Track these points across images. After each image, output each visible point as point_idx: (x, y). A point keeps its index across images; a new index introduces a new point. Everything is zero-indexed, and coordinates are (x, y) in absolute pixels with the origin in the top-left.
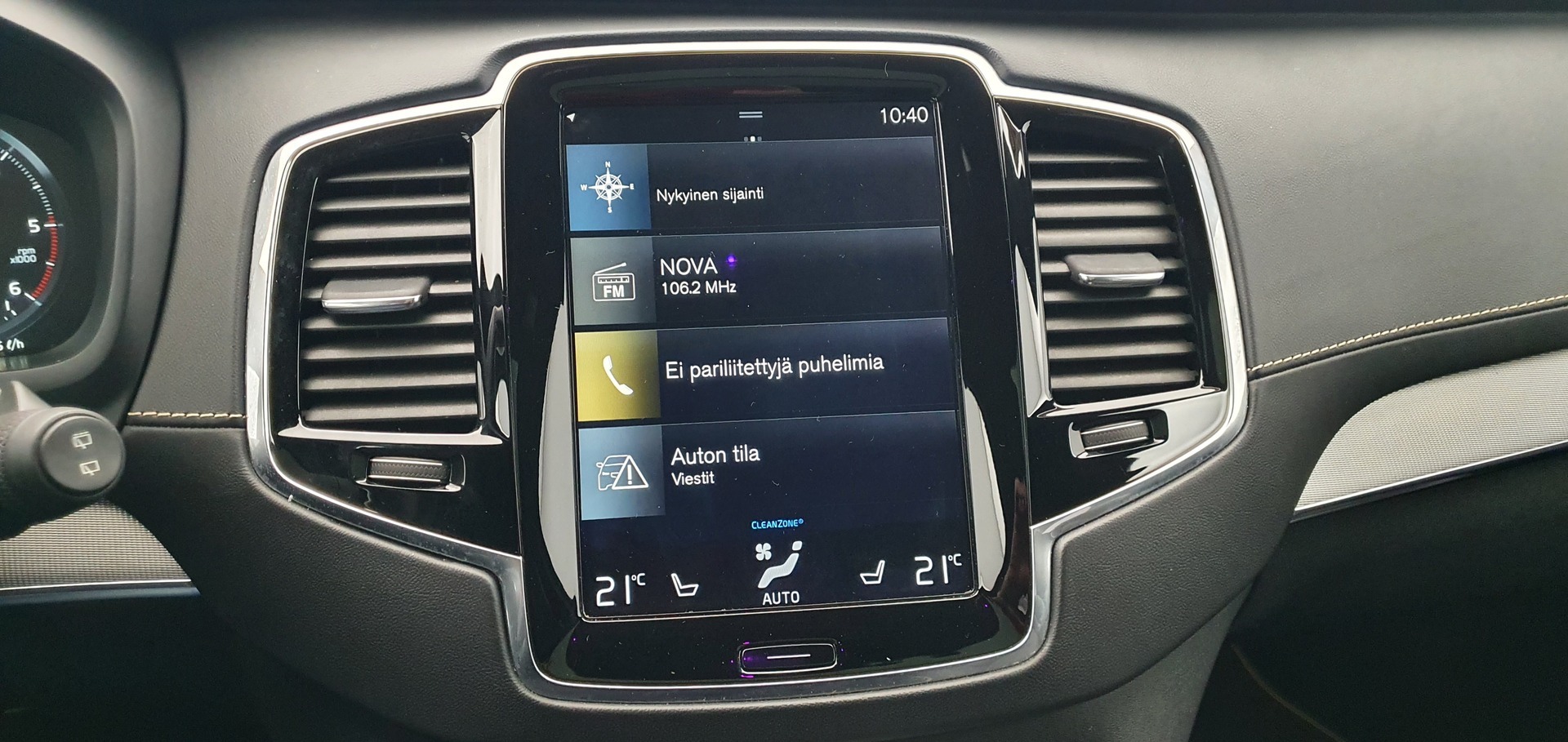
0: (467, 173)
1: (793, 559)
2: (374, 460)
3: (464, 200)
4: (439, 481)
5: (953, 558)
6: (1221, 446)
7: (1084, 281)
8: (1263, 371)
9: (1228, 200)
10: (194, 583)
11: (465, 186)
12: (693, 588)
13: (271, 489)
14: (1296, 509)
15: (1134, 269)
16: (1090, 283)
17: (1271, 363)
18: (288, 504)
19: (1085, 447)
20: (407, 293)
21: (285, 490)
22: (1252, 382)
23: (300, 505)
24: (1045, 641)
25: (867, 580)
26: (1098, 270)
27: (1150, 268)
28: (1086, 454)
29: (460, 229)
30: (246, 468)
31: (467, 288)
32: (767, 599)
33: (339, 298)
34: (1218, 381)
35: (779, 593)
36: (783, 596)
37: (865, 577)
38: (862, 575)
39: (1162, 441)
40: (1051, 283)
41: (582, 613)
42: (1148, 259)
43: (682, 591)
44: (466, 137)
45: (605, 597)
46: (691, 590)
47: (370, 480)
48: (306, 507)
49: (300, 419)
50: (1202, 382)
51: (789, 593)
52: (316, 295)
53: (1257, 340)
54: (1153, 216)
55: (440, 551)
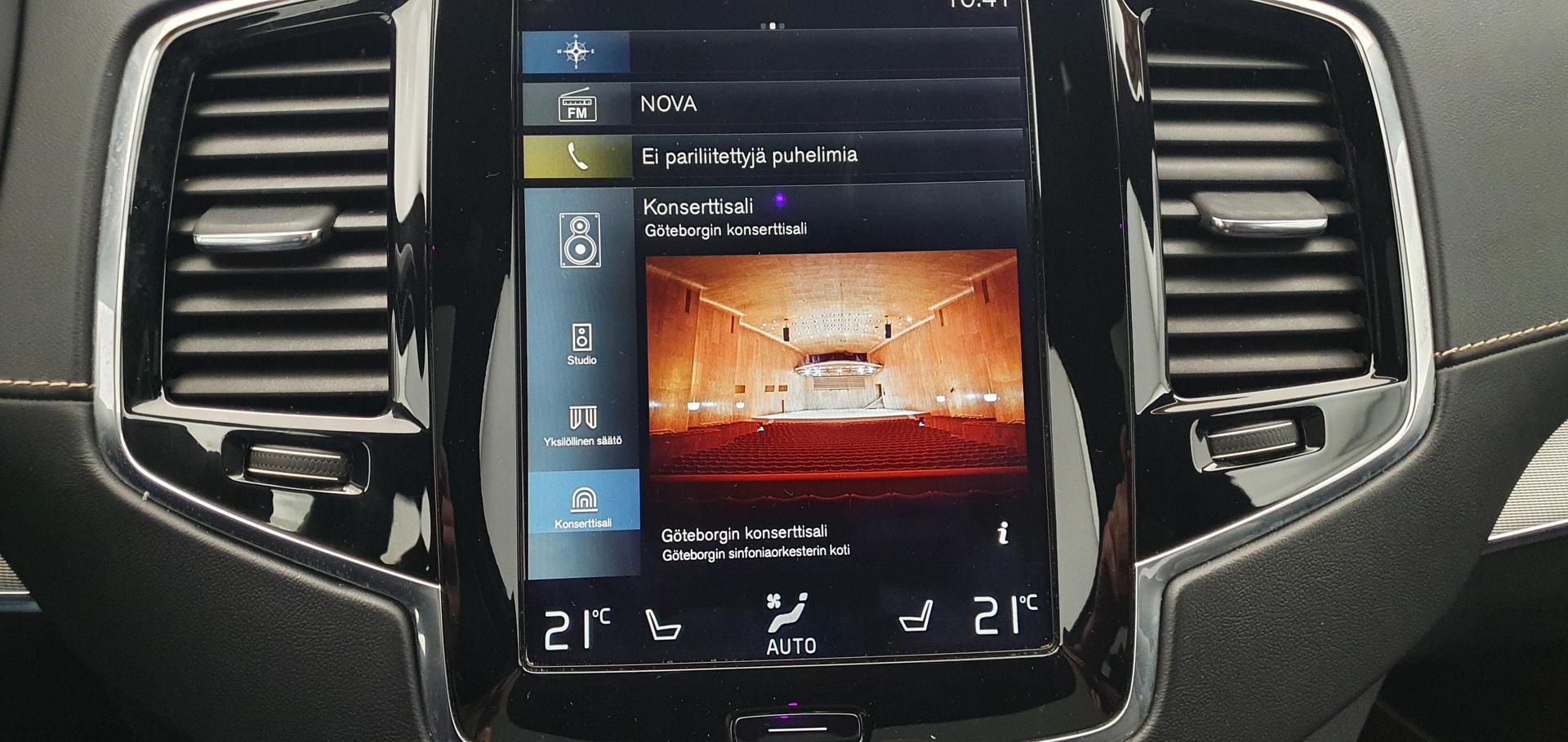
0: (387, 67)
1: (799, 609)
2: (255, 448)
3: (382, 103)
4: (336, 479)
5: (1027, 600)
6: (1397, 457)
7: (1218, 227)
8: (1456, 356)
9: (1419, 122)
10: (33, 596)
11: (384, 84)
12: (675, 629)
13: (122, 481)
14: (1490, 538)
15: (1288, 213)
16: (1227, 231)
17: (1469, 345)
18: (140, 502)
19: (1212, 454)
20: (301, 226)
21: (139, 484)
22: (1441, 371)
23: (157, 504)
24: (1147, 718)
25: (908, 627)
26: (1239, 213)
27: (1310, 213)
28: (1215, 465)
29: (375, 142)
30: (91, 455)
31: (379, 221)
32: (773, 647)
33: (213, 232)
34: (1396, 366)
35: (789, 640)
36: (794, 644)
37: (905, 621)
38: (902, 619)
39: (1318, 448)
40: (1173, 229)
41: (523, 661)
42: (1306, 201)
43: (659, 633)
44: (385, 17)
45: (556, 639)
46: (671, 632)
47: (249, 476)
48: (166, 509)
49: (162, 391)
50: (1372, 370)
51: (802, 639)
52: (188, 228)
53: (1451, 313)
54: (1316, 143)
55: (334, 572)
